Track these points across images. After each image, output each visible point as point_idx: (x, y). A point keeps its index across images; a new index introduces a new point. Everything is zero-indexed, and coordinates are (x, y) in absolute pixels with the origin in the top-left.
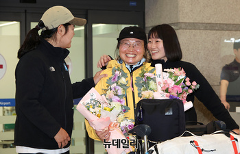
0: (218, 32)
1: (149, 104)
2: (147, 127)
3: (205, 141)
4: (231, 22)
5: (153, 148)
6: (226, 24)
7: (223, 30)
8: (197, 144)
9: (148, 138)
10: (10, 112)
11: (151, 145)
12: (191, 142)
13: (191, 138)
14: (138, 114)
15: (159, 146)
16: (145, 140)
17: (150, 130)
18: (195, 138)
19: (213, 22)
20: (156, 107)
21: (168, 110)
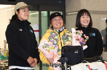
0: (99, 15)
1: (67, 48)
2: (66, 59)
3: (93, 65)
4: (105, 10)
5: (69, 68)
6: (103, 11)
7: (101, 14)
8: (89, 66)
9: (67, 64)
10: (3, 51)
11: (68, 67)
12: (86, 65)
13: (86, 64)
14: (62, 52)
15: (72, 67)
16: (65, 65)
17: (68, 60)
18: (88, 64)
19: (97, 10)
20: (70, 49)
21: (76, 51)
